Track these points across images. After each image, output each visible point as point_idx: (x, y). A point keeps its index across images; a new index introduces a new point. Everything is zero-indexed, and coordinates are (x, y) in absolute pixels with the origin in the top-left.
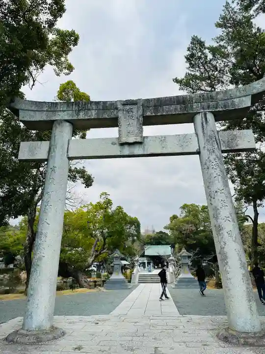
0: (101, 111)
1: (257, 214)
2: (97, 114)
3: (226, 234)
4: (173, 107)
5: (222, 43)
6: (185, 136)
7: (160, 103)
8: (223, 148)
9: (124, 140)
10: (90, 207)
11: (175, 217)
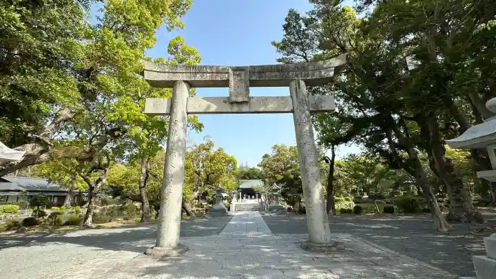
0: (215, 74)
1: (334, 156)
2: (212, 77)
3: (310, 175)
4: (274, 74)
5: (313, 16)
6: (282, 98)
7: (263, 70)
8: (311, 109)
9: (233, 99)
10: (194, 148)
11: (266, 156)
